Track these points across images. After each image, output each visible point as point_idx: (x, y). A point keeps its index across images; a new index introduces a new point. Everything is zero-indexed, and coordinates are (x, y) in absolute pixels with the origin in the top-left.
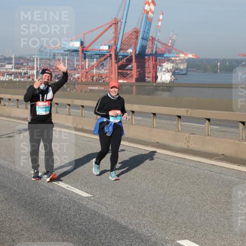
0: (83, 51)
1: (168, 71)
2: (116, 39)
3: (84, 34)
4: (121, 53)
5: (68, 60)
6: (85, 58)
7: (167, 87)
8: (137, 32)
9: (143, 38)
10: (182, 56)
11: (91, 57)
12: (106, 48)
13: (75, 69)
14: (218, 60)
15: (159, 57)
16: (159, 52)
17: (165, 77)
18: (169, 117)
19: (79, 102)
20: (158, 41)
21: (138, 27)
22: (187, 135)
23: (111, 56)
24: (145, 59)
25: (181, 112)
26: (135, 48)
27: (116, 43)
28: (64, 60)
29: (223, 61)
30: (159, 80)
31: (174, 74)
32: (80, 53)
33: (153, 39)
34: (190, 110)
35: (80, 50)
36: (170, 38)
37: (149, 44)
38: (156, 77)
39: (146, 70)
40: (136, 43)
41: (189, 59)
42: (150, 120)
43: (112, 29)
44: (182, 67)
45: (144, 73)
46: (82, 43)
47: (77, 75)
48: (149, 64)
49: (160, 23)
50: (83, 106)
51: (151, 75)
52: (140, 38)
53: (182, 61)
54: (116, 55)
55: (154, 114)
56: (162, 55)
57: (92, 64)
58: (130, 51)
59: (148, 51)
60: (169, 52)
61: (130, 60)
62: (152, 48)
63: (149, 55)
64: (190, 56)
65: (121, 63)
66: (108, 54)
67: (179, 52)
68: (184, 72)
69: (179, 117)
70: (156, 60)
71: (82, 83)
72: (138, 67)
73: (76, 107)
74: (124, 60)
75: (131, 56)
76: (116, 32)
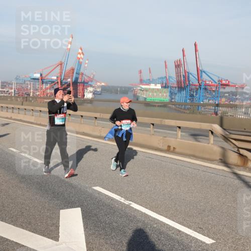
0: (42, 79)
1: (91, 92)
2: (61, 73)
3: (42, 70)
4: (64, 81)
5: (33, 84)
6: (43, 83)
7: (90, 101)
8: (73, 70)
9: (76, 73)
10: (98, 84)
11: (46, 83)
12: (55, 78)
13: (37, 90)
14: (118, 87)
15: (85, 84)
16: (86, 81)
17: (89, 95)
18: (90, 118)
19: (38, 108)
20: (85, 75)
21: (74, 67)
22: (100, 128)
23: (58, 82)
24: (77, 85)
25: (97, 115)
26: (72, 78)
27: (61, 75)
28: (30, 84)
29: (121, 88)
30: (85, 97)
31: (94, 94)
32: (40, 80)
33: (82, 74)
34: (102, 114)
35: (40, 79)
36: (92, 74)
37: (80, 76)
38: (84, 96)
39: (79, 91)
40: (72, 76)
41: (103, 86)
42: (79, 119)
43: (59, 68)
44: (99, 90)
45: (77, 93)
46: (41, 75)
47: (38, 93)
48: (80, 88)
49: (86, 65)
50: (40, 111)
51: (81, 94)
52: (75, 73)
53: (99, 87)
54: (61, 82)
55: (82, 116)
56: (87, 83)
57: (47, 87)
58: (69, 80)
59: (79, 80)
60: (91, 81)
61: (69, 85)
62: (82, 79)
63: (80, 83)
64: (103, 84)
65: (64, 87)
66: (56, 82)
67: (97, 82)
68: (100, 93)
69: (96, 118)
70: (84, 86)
71: (41, 98)
72: (73, 89)
73: (37, 111)
74: (66, 85)
75: (70, 83)
76: (61, 69)
